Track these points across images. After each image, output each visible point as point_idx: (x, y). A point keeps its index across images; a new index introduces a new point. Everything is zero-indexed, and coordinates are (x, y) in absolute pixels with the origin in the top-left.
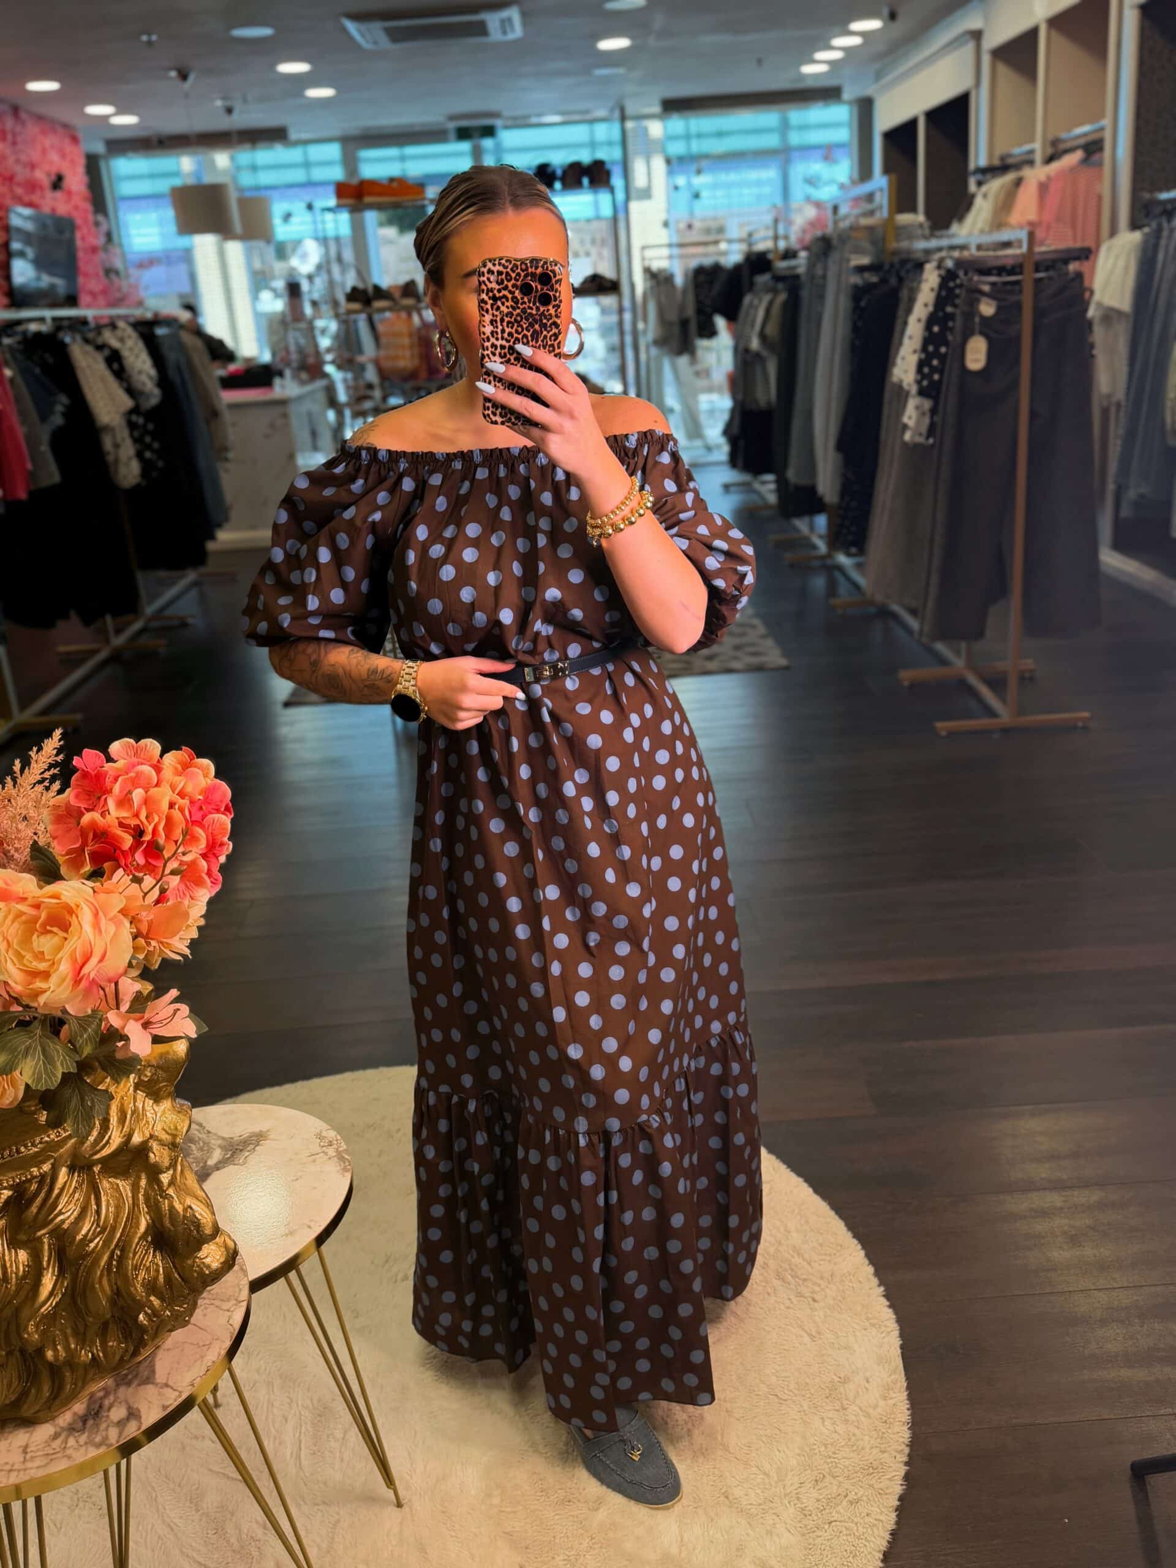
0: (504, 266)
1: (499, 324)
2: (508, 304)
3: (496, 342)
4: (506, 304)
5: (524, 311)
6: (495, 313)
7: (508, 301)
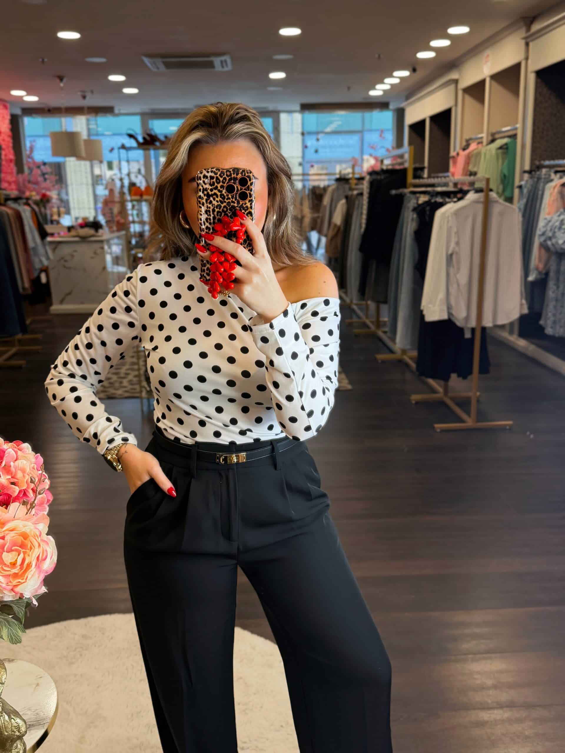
5: (229, 204)
7: (217, 197)
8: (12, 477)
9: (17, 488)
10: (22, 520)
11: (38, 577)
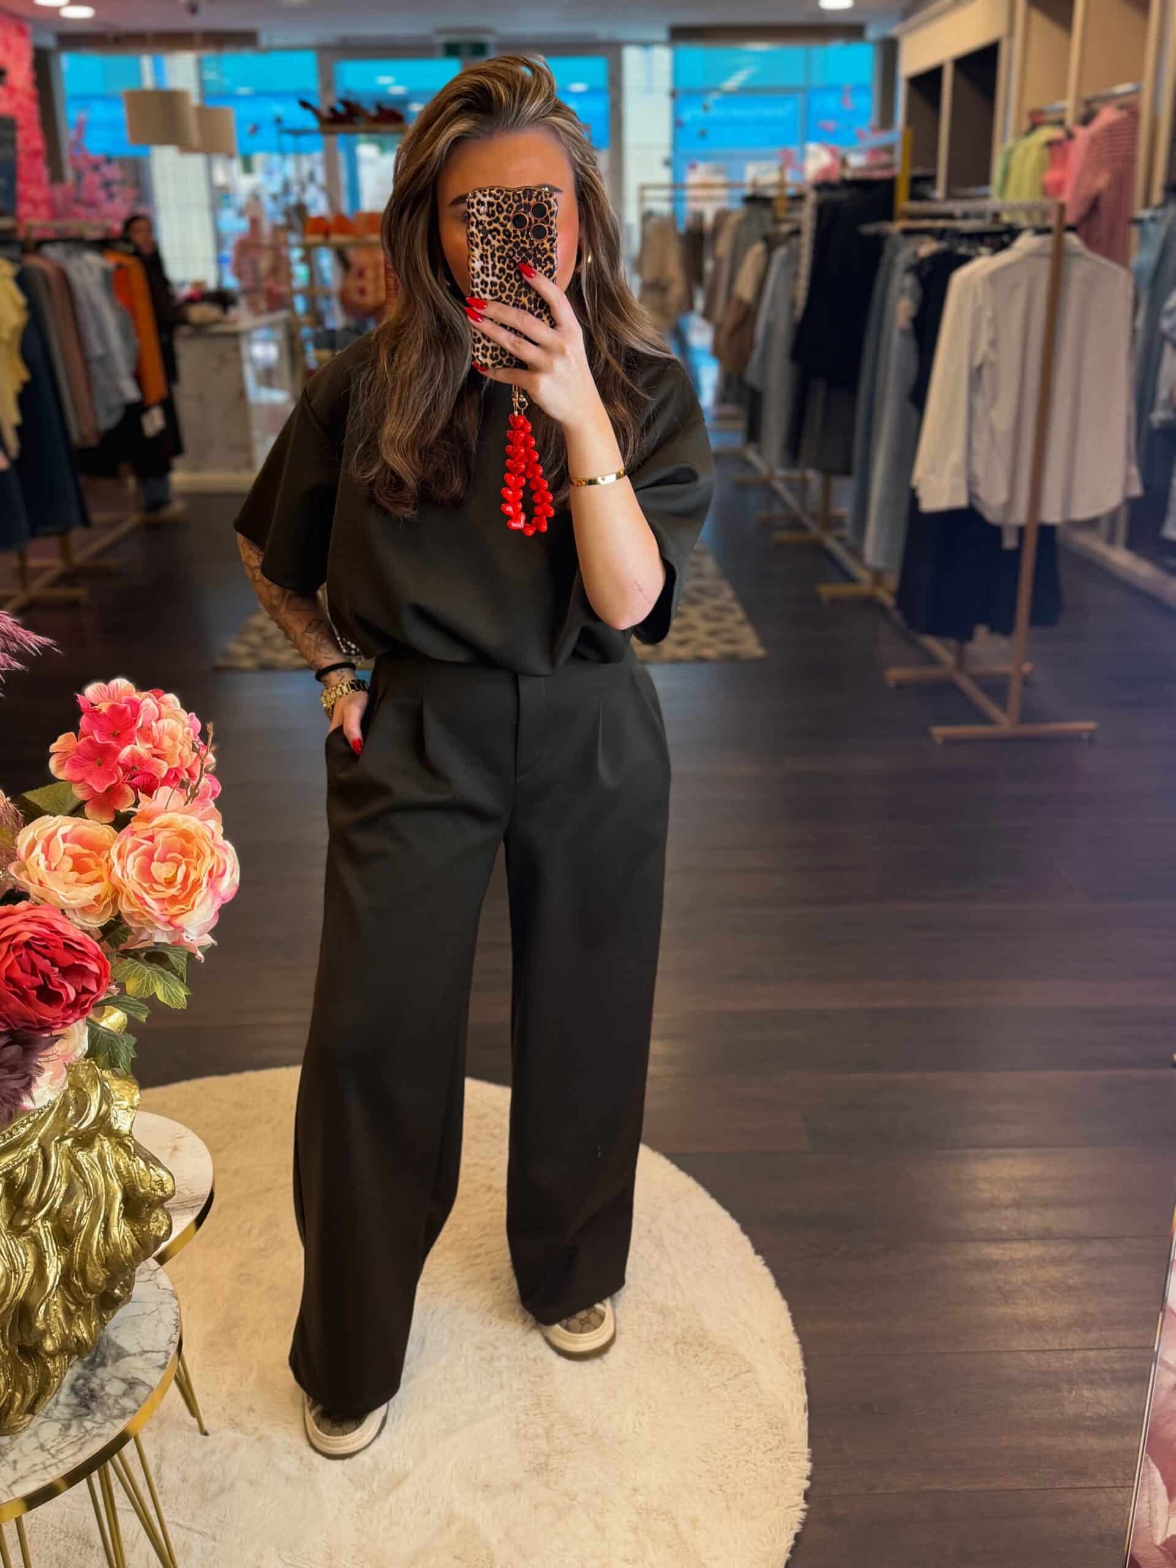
0: (497, 198)
1: (490, 259)
2: (497, 237)
3: (486, 279)
5: (517, 244)
6: (486, 247)
7: (499, 234)
8: (154, 747)
9: (165, 764)
10: (180, 813)
11: (213, 903)
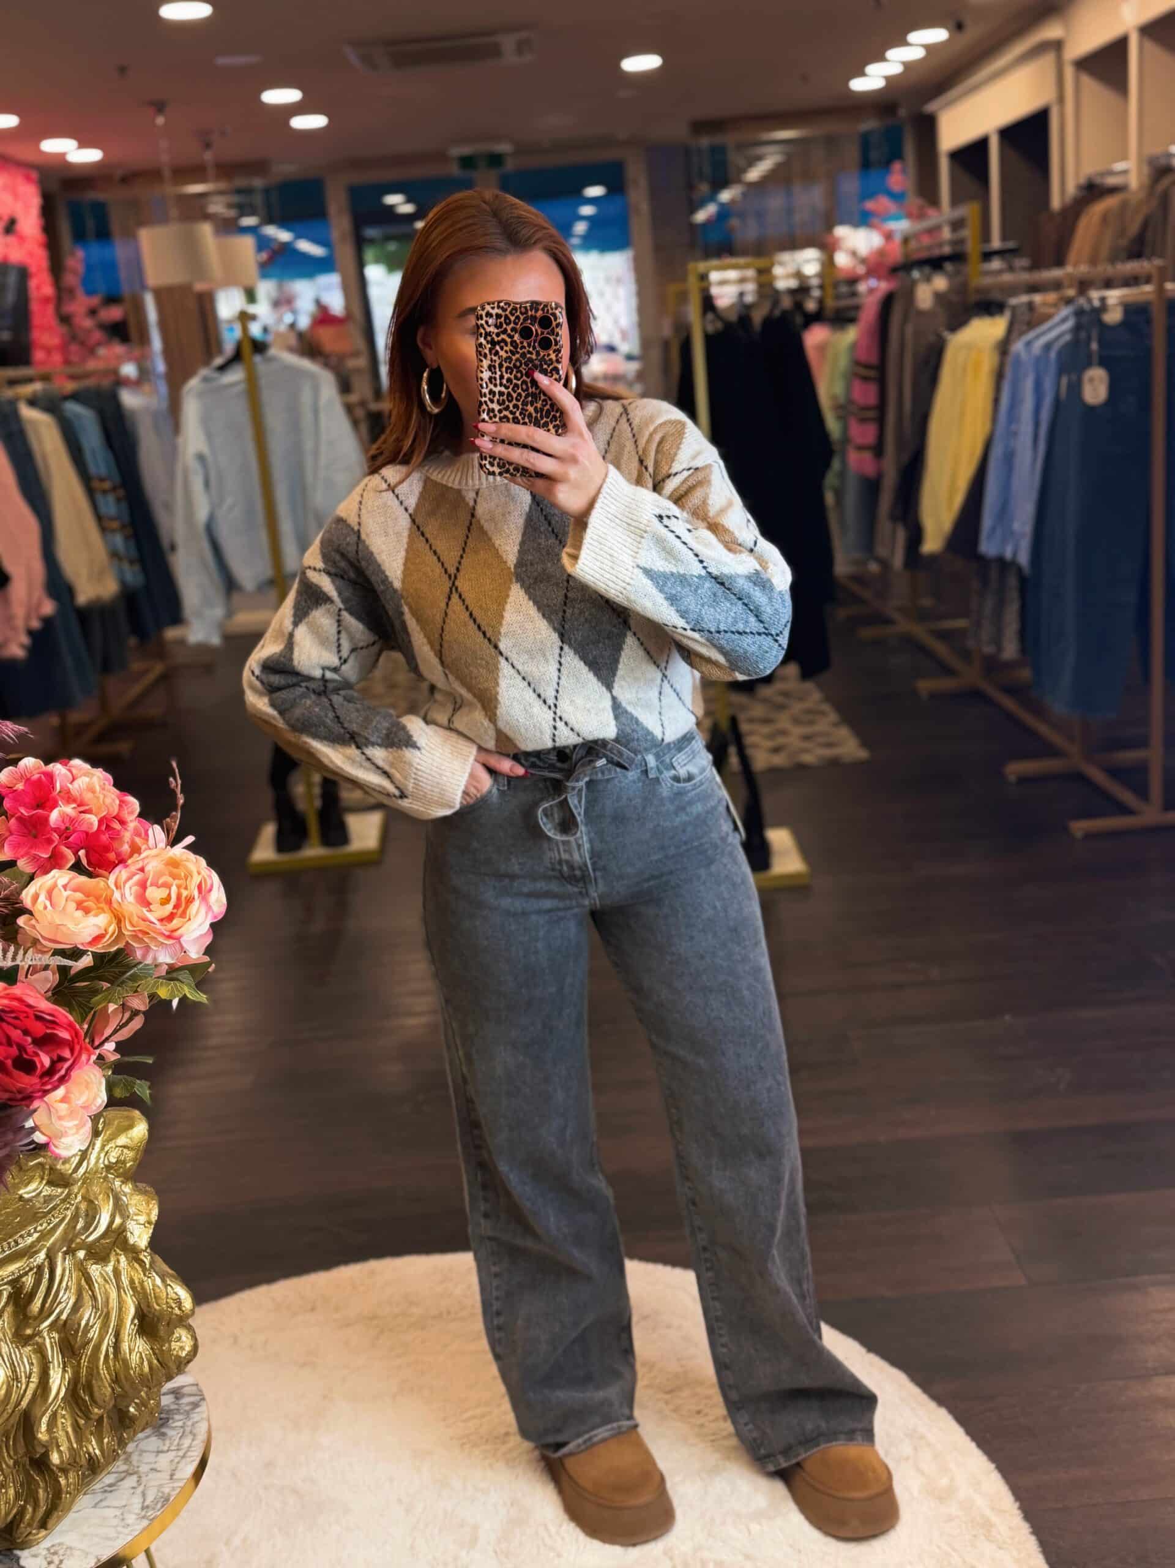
0: (505, 311)
1: (497, 370)
2: (507, 348)
3: (494, 389)
4: (505, 348)
5: (523, 355)
6: (494, 358)
7: (507, 345)
